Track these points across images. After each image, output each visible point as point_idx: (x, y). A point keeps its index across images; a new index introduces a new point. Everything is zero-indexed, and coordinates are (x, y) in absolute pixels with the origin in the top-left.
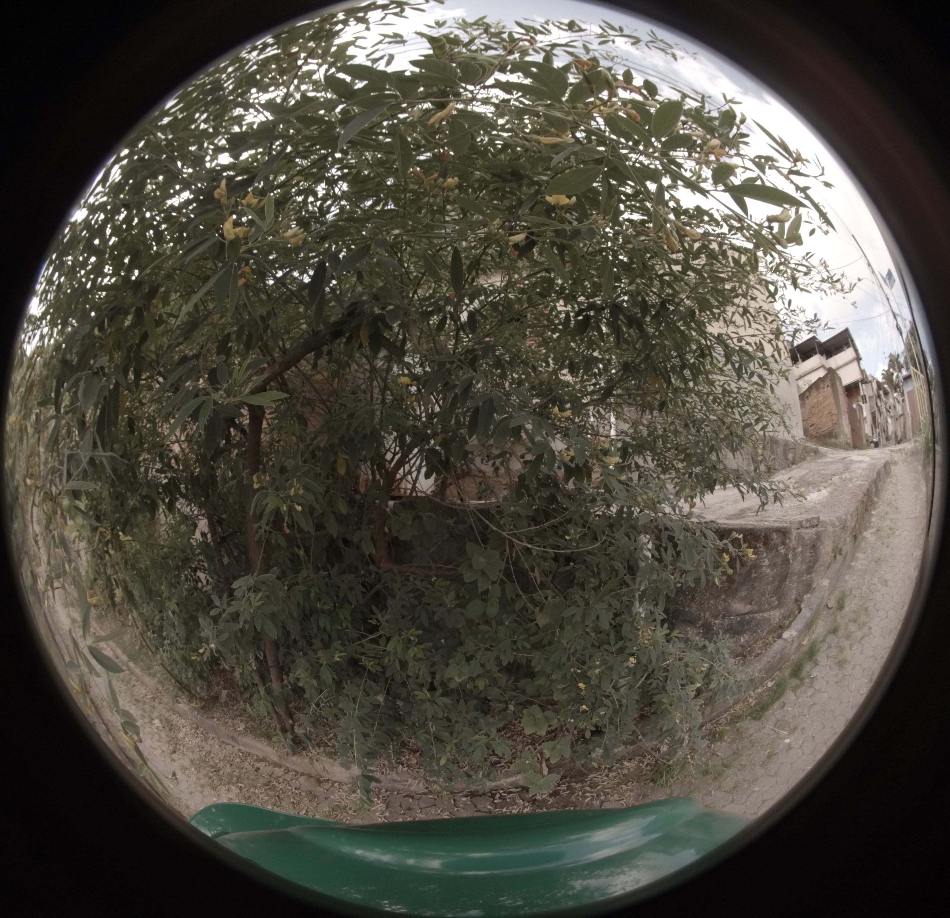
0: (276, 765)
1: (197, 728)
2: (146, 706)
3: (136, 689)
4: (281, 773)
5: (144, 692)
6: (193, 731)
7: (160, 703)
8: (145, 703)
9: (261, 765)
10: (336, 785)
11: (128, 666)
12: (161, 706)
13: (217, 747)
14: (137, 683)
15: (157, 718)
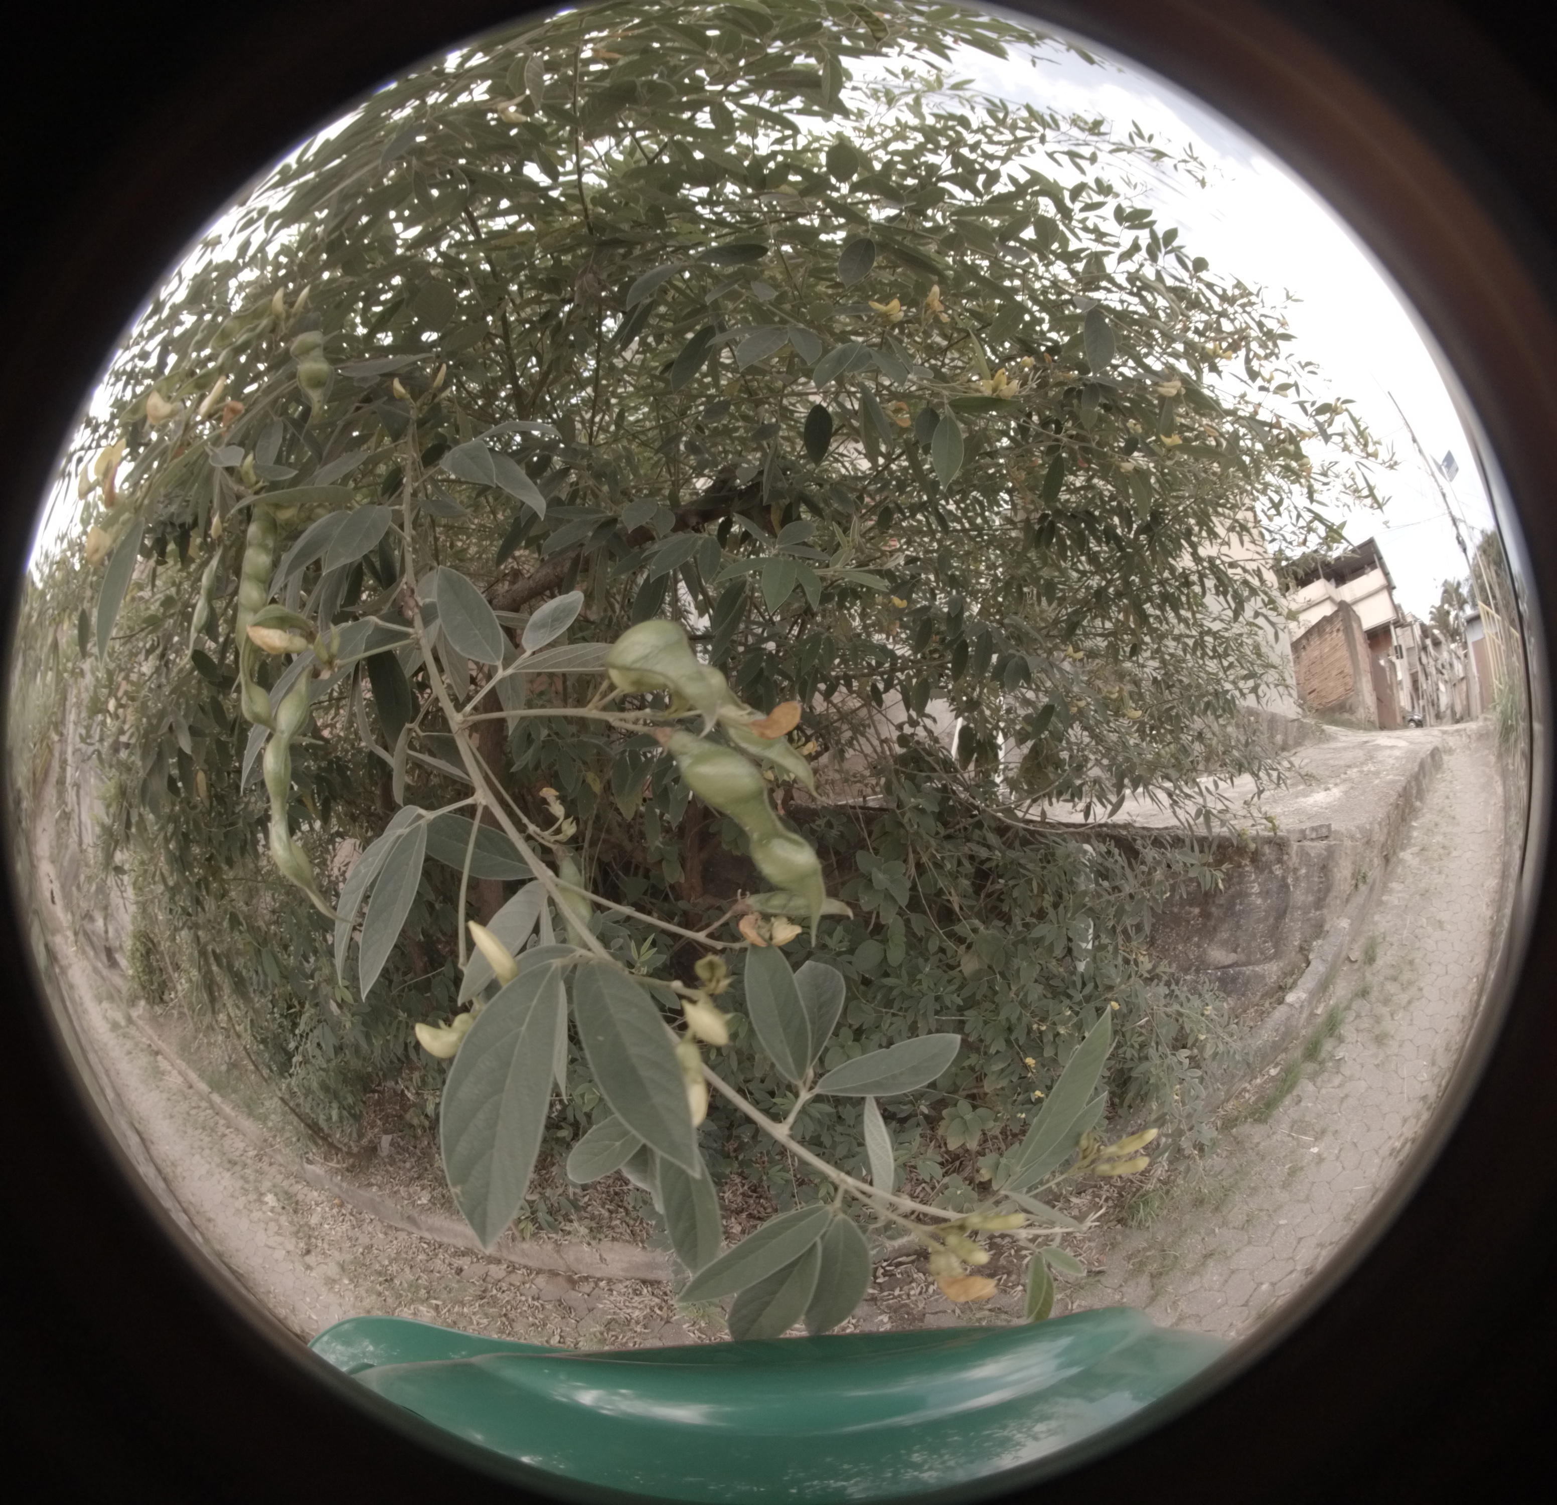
0: (491, 1260)
1: (341, 1205)
2: (248, 1171)
3: (227, 1142)
4: (503, 1274)
5: (242, 1145)
6: (335, 1211)
7: (271, 1164)
8: (245, 1166)
9: (464, 1262)
10: (603, 1284)
11: (210, 1101)
12: (274, 1170)
13: (381, 1236)
14: (227, 1131)
15: (270, 1191)
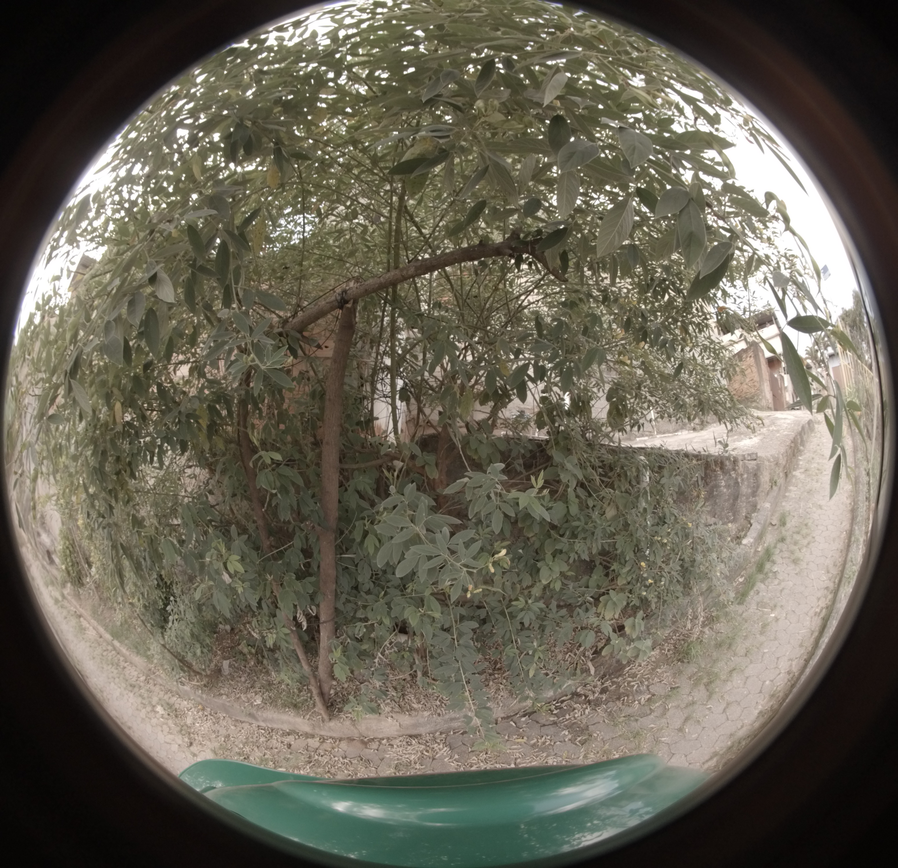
0: (307, 736)
1: (203, 709)
2: (142, 691)
3: (127, 672)
4: (317, 744)
5: (135, 673)
6: (200, 713)
7: (155, 685)
8: (140, 687)
9: (290, 739)
10: (384, 742)
11: (113, 646)
12: (157, 689)
13: (232, 727)
14: (126, 665)
15: (158, 704)
